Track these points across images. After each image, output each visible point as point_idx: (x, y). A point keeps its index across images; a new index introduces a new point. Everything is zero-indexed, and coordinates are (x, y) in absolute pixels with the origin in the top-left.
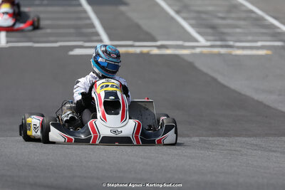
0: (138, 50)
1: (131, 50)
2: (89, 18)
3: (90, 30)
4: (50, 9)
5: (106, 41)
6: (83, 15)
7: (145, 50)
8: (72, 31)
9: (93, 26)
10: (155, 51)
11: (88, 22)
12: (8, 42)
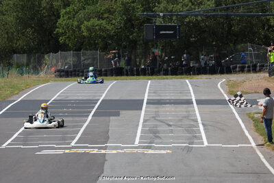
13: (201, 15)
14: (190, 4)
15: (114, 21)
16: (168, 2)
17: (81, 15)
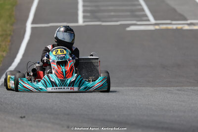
0: (174, 27)
1: (170, 27)
2: (140, 5)
3: (141, 13)
5: (152, 20)
6: (136, 3)
7: (179, 27)
8: (128, 13)
9: (143, 10)
10: (186, 27)
11: (139, 7)
12: (84, 22)
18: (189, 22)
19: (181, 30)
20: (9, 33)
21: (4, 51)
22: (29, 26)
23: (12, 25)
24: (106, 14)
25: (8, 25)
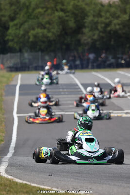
0: (116, 115)
1: (113, 115)
4: (69, 96)
7: (119, 115)
10: (124, 115)
13: (119, 25)
14: (111, 17)
15: (52, 30)
16: (94, 16)
17: (26, 26)
18: (125, 111)
19: (121, 117)
20: (3, 120)
21: (3, 132)
22: (15, 115)
23: (3, 114)
24: (67, 106)
25: (1, 115)
